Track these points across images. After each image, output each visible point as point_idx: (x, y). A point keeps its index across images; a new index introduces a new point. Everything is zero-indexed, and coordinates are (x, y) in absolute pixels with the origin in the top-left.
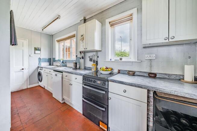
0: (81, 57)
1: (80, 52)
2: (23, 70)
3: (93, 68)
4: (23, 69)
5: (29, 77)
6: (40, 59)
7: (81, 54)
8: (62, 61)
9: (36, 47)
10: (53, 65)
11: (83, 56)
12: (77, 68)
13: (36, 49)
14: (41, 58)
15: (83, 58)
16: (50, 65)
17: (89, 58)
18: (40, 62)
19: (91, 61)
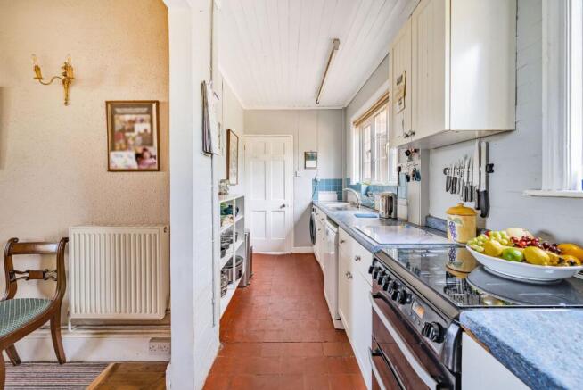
0: (410, 174)
1: (408, 153)
2: (283, 209)
3: (452, 226)
4: (284, 206)
5: (296, 226)
6: (315, 181)
7: (411, 159)
8: (364, 188)
9: (308, 150)
10: (346, 201)
11: (419, 168)
12: (396, 219)
13: (308, 157)
14: (319, 179)
15: (416, 176)
16: (340, 199)
17: (445, 177)
18: (315, 190)
19: (454, 191)
